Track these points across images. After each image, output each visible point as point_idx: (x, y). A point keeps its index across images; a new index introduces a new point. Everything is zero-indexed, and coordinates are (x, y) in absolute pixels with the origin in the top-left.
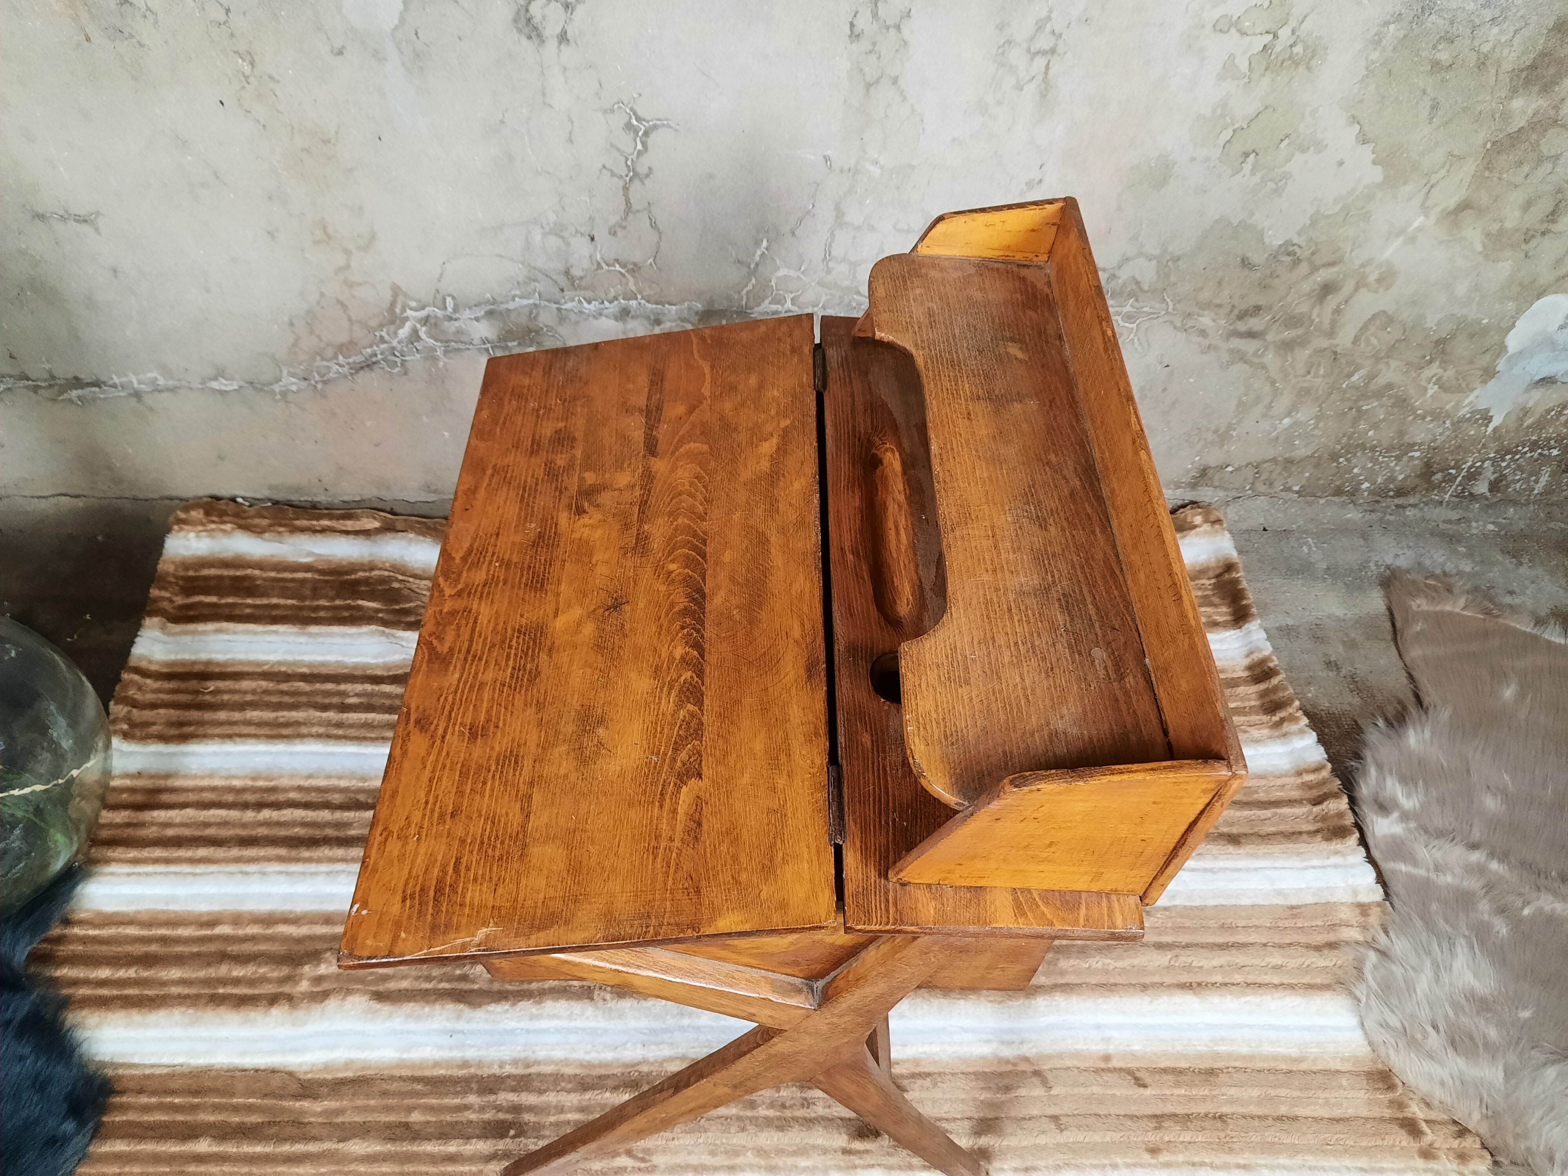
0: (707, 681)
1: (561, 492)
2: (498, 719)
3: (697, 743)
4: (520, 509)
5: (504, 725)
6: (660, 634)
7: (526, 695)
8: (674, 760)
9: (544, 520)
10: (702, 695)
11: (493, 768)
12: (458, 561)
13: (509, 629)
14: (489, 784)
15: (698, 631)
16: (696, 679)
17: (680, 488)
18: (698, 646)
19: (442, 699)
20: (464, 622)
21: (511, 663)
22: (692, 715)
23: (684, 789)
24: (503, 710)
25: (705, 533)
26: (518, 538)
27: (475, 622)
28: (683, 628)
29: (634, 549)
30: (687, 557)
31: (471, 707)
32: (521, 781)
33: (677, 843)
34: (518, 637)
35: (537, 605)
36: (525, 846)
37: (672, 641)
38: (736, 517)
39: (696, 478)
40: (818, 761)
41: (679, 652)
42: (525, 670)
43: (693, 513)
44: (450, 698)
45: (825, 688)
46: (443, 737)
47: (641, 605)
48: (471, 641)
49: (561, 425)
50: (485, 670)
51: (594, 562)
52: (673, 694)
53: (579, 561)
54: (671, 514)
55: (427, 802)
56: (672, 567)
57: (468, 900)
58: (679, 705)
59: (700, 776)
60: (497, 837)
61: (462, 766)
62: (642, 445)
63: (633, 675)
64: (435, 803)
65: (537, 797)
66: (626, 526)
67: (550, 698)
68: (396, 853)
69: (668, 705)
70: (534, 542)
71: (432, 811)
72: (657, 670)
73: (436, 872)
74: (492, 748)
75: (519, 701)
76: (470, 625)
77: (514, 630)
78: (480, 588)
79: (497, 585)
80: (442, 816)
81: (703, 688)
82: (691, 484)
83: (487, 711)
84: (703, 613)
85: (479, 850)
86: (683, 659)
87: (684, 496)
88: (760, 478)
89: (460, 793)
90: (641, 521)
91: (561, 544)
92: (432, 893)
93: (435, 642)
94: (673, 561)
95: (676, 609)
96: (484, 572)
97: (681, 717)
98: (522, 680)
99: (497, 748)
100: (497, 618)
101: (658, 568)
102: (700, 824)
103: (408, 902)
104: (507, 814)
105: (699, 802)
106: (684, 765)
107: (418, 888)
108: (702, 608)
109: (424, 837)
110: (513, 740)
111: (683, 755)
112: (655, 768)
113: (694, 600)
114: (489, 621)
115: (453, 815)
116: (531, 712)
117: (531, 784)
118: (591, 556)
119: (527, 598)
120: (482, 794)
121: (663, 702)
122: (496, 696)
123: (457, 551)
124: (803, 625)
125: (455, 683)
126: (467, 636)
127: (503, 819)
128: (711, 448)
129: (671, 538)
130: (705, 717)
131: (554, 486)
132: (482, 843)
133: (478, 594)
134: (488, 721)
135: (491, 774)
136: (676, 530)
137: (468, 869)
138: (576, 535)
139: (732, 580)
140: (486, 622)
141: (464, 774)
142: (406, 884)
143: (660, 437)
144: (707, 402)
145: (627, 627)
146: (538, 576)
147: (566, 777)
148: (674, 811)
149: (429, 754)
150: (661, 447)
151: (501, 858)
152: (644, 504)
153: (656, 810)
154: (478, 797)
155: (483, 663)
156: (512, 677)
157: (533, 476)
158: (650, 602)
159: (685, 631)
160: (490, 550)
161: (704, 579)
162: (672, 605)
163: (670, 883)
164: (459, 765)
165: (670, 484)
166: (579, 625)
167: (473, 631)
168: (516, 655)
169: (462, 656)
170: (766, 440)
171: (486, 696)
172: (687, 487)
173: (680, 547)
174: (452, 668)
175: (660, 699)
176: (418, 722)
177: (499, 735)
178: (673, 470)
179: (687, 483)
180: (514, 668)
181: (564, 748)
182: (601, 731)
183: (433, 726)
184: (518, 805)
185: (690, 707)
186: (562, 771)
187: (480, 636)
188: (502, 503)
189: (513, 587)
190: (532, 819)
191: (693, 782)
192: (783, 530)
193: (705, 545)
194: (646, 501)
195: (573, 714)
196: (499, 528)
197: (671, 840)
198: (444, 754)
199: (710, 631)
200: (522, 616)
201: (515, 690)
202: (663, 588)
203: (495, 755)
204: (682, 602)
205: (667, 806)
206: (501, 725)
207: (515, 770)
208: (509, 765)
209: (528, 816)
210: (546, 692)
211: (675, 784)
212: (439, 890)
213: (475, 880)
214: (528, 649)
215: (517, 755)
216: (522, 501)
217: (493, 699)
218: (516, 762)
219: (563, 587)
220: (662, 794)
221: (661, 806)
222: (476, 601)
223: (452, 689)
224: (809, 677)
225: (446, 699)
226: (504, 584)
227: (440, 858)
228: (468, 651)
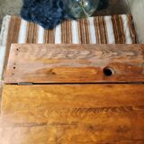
0: (111, 106)
3: (125, 108)
6: (99, 117)
8: (128, 112)
10: (115, 107)
15: (99, 109)
16: (111, 108)
18: (103, 109)
22: (119, 109)
23: (134, 109)
25: (73, 109)
30: (80, 113)
37: (101, 114)
39: (56, 112)
40: (129, 86)
41: (104, 113)
43: (67, 112)
56: (82, 116)
58: (116, 111)
59: (131, 107)
62: (43, 127)
65: (135, 138)
66: (69, 128)
81: (113, 107)
84: (95, 108)
86: (106, 112)
87: (62, 114)
90: (67, 124)
94: (80, 116)
97: (119, 111)
101: (82, 119)
105: (136, 107)
106: (129, 110)
111: (127, 110)
113: (91, 110)
117: (133, 140)
124: (99, 88)
128: (47, 109)
130: (119, 106)
136: (71, 116)
138: (70, 140)
143: (40, 122)
144: (31, 111)
145: (97, 124)
147: (131, 133)
148: (138, 111)
150: (44, 122)
158: (91, 120)
159: (99, 112)
161: (86, 108)
162: (92, 115)
165: (57, 118)
166: (96, 135)
170: (47, 96)
173: (77, 114)
178: (53, 118)
179: (58, 114)
181: (125, 134)
182: (122, 127)
185: (117, 109)
192: (75, 92)
193: (77, 109)
195: (117, 134)
199: (100, 106)
204: (92, 113)
209: (139, 140)
211: (133, 111)
219: (85, 141)
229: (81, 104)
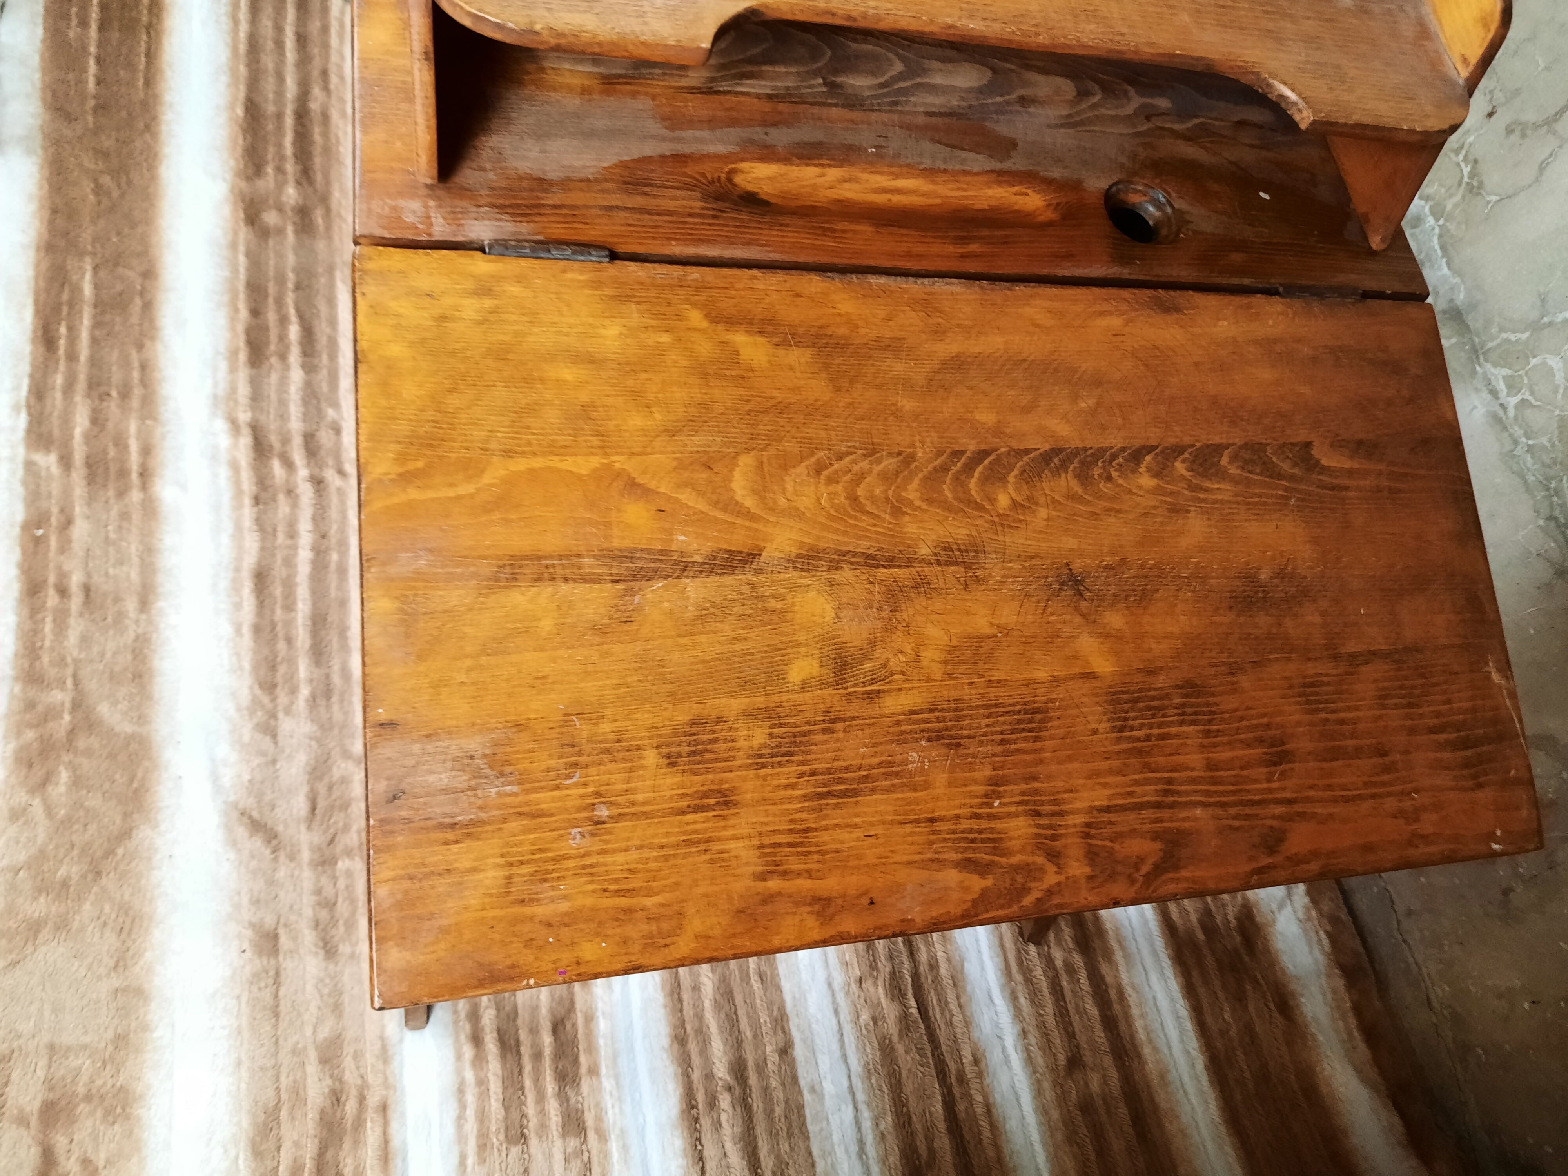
0: (1187, 440)
1: (833, 721)
2: (1256, 727)
3: (1269, 451)
4: (873, 791)
5: (1264, 715)
6: (1119, 511)
7: (1221, 694)
8: (1292, 478)
9: (901, 739)
10: (1208, 446)
11: (1323, 715)
12: (989, 882)
13: (1117, 748)
14: (1343, 715)
15: (1114, 457)
16: (1186, 455)
17: (841, 499)
18: (1136, 456)
19: (1236, 823)
20: (1107, 831)
21: (1174, 730)
22: (1234, 458)
23: (1324, 462)
24: (1245, 723)
25: (939, 453)
26: (941, 778)
27: (1107, 809)
28: (1109, 478)
29: (968, 566)
30: (985, 480)
31: (1245, 773)
32: (1335, 672)
33: (1382, 467)
34: (1132, 729)
35: (1075, 712)
36: (1407, 650)
37: (1130, 492)
38: (907, 404)
39: (818, 472)
40: (1279, 308)
41: (1147, 481)
42: (1183, 705)
43: (897, 474)
44: (1233, 811)
45: (1191, 293)
46: (1290, 802)
47: (1071, 543)
48: (1140, 807)
49: (651, 758)
50: (1188, 769)
51: (994, 630)
52: (1208, 484)
53: (990, 655)
54: (897, 512)
55: (1373, 796)
56: (1003, 501)
57: (1468, 705)
58: (1222, 475)
59: (1308, 445)
60: (1401, 687)
61: (1325, 760)
62: (728, 580)
63: (1184, 542)
64: (1374, 784)
65: (1351, 647)
66: (922, 585)
67: (1224, 658)
68: (1435, 817)
69: (1223, 490)
70: (949, 746)
71: (1383, 784)
72: (1175, 510)
73: (1446, 755)
74: (1299, 724)
75: (1229, 703)
76: (1113, 817)
77: (1119, 740)
78: (1044, 821)
79: (1036, 792)
80: (1388, 769)
81: (1198, 445)
82: (830, 481)
83: (1249, 746)
84: (1085, 449)
85: (1419, 706)
86: (1157, 475)
87: (860, 492)
88: (827, 367)
89: (1358, 752)
90: (909, 563)
91: (954, 694)
92: (1469, 753)
93: (1145, 869)
94: (993, 501)
95: (1079, 490)
96: (1012, 824)
97: (1239, 472)
98: (1199, 705)
99: (1296, 717)
100: (1097, 774)
101: (1004, 523)
102: (1360, 443)
103: (1482, 779)
104: (1375, 681)
105: (1338, 444)
106: (1295, 465)
107: (1466, 772)
108: (1076, 452)
109: (1414, 785)
110: (1283, 697)
111: (1286, 467)
112: (1303, 500)
113: (1064, 466)
114: (1105, 785)
115: (1383, 753)
116: (1244, 681)
117: (1336, 657)
118: (980, 639)
119: (1062, 731)
120: (1355, 722)
121: (1220, 497)
122: (1225, 739)
123: (966, 889)
124: (1102, 314)
125: (1210, 810)
126: (1131, 816)
127: (1381, 685)
128: (748, 450)
129: (949, 508)
130: (1237, 440)
131: (819, 738)
132: (1410, 705)
133: (1055, 820)
134: (1261, 741)
135: (1329, 716)
136: (930, 501)
137: (1438, 714)
138: (937, 672)
139: (1027, 410)
140: (1107, 792)
141: (1335, 754)
142: (1463, 789)
143: (708, 547)
144: (620, 462)
145: (1108, 560)
146: (1019, 722)
147: (1323, 614)
148: (1350, 473)
149: (1314, 816)
150: (738, 541)
151: (1423, 676)
152: (871, 561)
153: (1351, 494)
154: (1361, 727)
155: (1176, 775)
156: (1193, 723)
157: (792, 787)
158: (1067, 530)
159: (1114, 474)
160: (965, 824)
161: (1027, 452)
162: (1072, 497)
163: (1422, 472)
164: (1325, 765)
165: (830, 517)
166: (1107, 636)
167: (1123, 809)
168: (1160, 725)
169: (1166, 814)
170: (737, 353)
171: (1225, 755)
172: (839, 488)
173: (967, 492)
174: (1187, 825)
175: (1215, 502)
176: (1271, 850)
177: (1278, 719)
178: (799, 515)
179: (831, 488)
180: (1182, 723)
181: (1288, 623)
182: (1264, 576)
183: (1275, 823)
184: (1363, 669)
185: (1224, 461)
186: (1317, 619)
187: (1131, 794)
188: (858, 833)
189: (1041, 762)
190: (1377, 647)
191: (1315, 452)
192: (938, 333)
193: (963, 452)
194: (868, 556)
195: (1242, 620)
196: (917, 821)
197: (1380, 474)
198: (1312, 793)
199: (1114, 440)
200: (1095, 732)
201: (1213, 713)
202: (1043, 513)
203: (1307, 718)
204: (1068, 482)
205: (1347, 482)
206: (1265, 720)
207: (1323, 684)
208: (1318, 694)
209: (1373, 653)
210: (1215, 665)
211: (1320, 473)
212: (1464, 744)
213: (1448, 702)
214: (1149, 708)
215: (1304, 686)
216: (855, 793)
217: (1229, 743)
218: (1312, 685)
219: (1042, 674)
220: (1333, 488)
221: (1346, 488)
222: (1071, 820)
223: (1220, 812)
224: (1178, 310)
225: (1235, 818)
226: (1035, 778)
227: (1431, 755)
228: (1158, 806)
229: (986, 417)
